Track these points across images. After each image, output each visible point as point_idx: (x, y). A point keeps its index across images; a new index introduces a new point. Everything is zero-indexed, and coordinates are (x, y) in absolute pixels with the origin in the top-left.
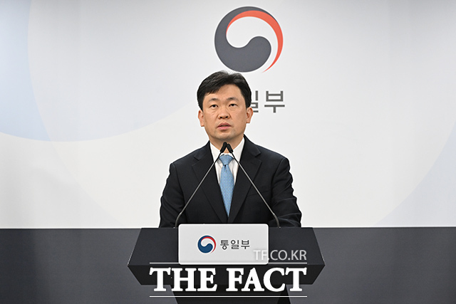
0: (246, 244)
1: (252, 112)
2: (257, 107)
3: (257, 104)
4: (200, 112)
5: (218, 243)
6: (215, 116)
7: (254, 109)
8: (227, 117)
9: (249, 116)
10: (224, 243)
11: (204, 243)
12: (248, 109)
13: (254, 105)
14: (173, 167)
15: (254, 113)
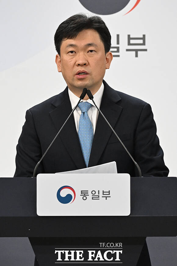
0: (107, 195)
1: (112, 56)
2: (118, 51)
3: (118, 48)
4: (57, 56)
5: (78, 193)
6: (73, 62)
7: (113, 54)
8: (85, 64)
9: (108, 61)
10: (84, 194)
11: (63, 194)
12: (107, 54)
13: (116, 50)
14: (30, 114)
15: (114, 58)
